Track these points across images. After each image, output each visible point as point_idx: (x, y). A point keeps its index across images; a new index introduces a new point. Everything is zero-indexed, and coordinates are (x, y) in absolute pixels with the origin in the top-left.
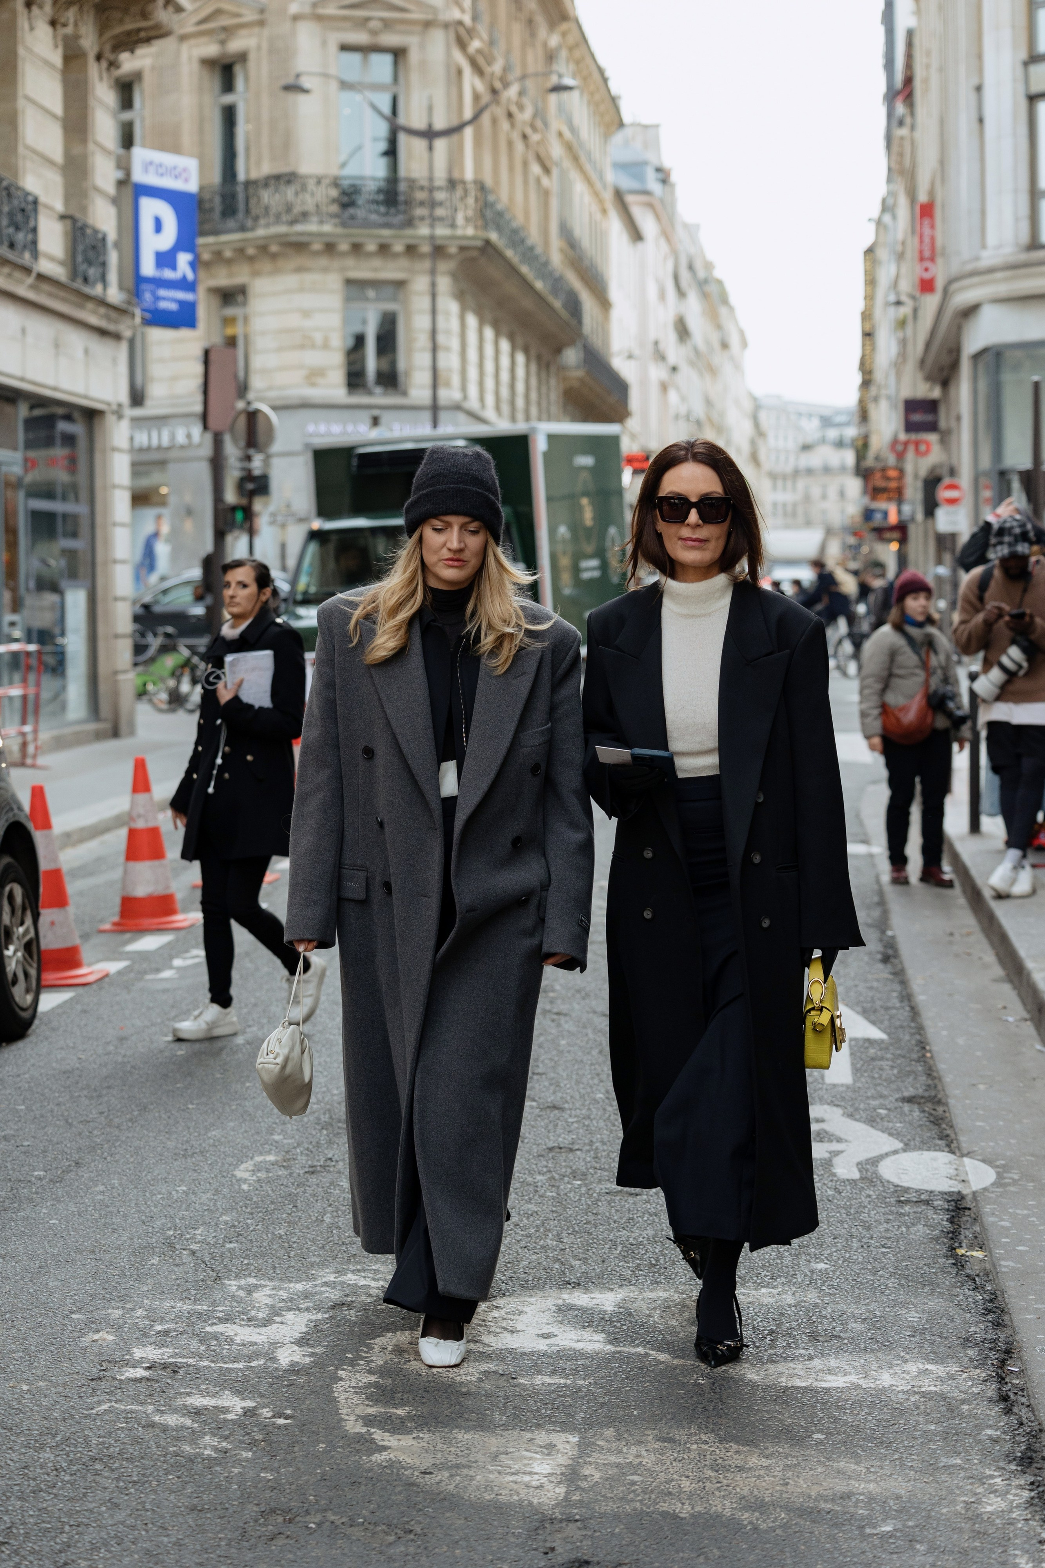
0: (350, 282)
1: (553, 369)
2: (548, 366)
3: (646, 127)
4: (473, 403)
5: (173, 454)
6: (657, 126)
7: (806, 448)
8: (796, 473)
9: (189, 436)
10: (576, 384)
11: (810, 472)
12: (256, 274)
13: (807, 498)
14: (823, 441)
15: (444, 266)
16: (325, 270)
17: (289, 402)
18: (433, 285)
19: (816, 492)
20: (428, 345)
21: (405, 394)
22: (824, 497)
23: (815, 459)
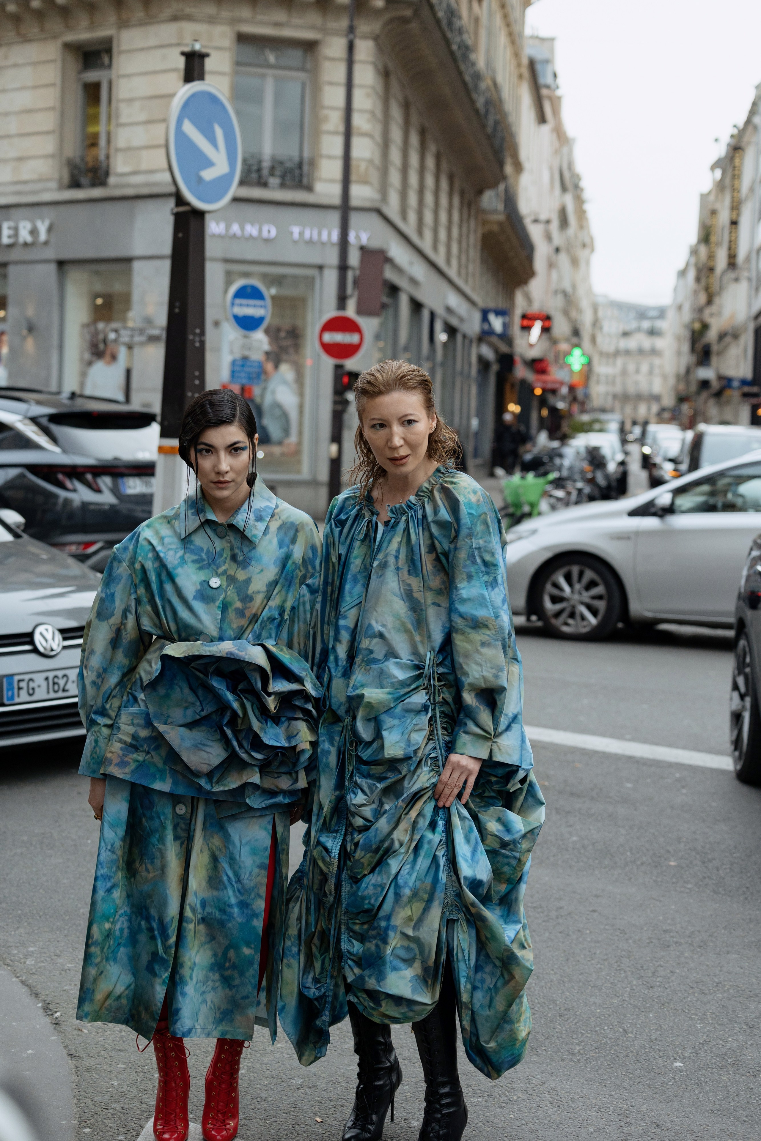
0: (242, 38)
1: (473, 211)
2: (469, 205)
3: (543, 40)
4: (392, 210)
5: (14, 255)
6: (552, 40)
7: (626, 334)
8: (617, 353)
9: (34, 232)
10: (496, 228)
11: (627, 352)
12: (123, 24)
13: (624, 373)
14: (638, 330)
15: (364, 27)
16: (211, 20)
17: (155, 190)
18: (351, 47)
19: (631, 367)
20: (341, 128)
21: (309, 188)
22: (637, 371)
23: (632, 343)
